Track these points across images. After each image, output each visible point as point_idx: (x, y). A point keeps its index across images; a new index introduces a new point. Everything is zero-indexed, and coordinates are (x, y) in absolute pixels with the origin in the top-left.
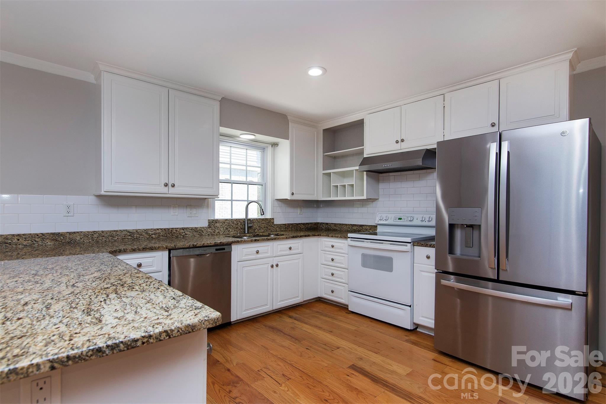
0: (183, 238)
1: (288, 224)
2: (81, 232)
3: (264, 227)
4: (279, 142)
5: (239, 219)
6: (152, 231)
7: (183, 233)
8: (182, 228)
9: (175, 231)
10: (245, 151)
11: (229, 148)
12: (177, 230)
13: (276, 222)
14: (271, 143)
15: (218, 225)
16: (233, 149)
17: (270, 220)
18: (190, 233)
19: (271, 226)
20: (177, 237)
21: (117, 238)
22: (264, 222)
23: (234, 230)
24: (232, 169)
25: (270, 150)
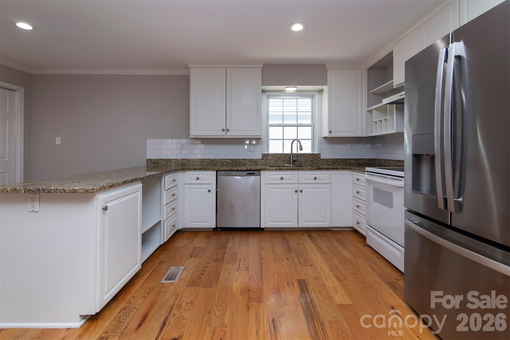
0: (244, 166)
1: (336, 159)
2: (187, 159)
3: (311, 161)
4: (323, 89)
5: (287, 154)
6: (224, 160)
7: (243, 162)
8: (243, 159)
9: (238, 161)
10: (296, 100)
11: (281, 100)
12: (239, 160)
13: (322, 157)
14: (318, 90)
15: (269, 157)
16: (285, 100)
17: (317, 156)
18: (248, 163)
19: (317, 160)
20: (240, 165)
21: (204, 164)
22: (310, 156)
23: (282, 162)
24: (285, 115)
25: (317, 96)
